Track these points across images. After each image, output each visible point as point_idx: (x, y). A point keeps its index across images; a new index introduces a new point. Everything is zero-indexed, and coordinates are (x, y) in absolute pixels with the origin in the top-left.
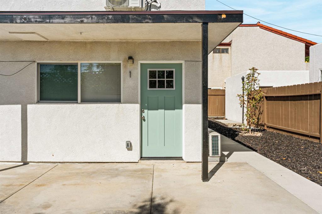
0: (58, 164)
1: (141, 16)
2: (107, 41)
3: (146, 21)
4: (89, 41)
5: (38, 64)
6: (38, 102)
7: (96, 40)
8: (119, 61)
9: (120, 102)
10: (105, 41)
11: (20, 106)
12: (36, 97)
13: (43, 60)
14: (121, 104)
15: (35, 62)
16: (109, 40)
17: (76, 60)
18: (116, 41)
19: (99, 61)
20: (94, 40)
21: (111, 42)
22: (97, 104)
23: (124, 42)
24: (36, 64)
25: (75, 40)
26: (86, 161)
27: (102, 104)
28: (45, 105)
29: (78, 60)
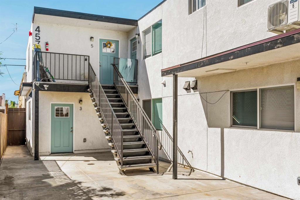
0: (244, 186)
1: (273, 42)
2: (281, 62)
3: (278, 46)
4: (265, 66)
5: (231, 92)
6: (231, 126)
7: (272, 64)
8: (292, 83)
9: (294, 130)
10: (279, 62)
11: (220, 129)
12: (229, 122)
13: (234, 89)
14: (294, 133)
15: (228, 91)
16: (283, 60)
17: (256, 86)
18: (290, 60)
19: (273, 85)
20: (270, 64)
21: (284, 63)
22: (272, 132)
23: (297, 61)
24: (229, 92)
25: (255, 67)
26: (264, 189)
27: (277, 132)
28: (235, 129)
29: (257, 86)
